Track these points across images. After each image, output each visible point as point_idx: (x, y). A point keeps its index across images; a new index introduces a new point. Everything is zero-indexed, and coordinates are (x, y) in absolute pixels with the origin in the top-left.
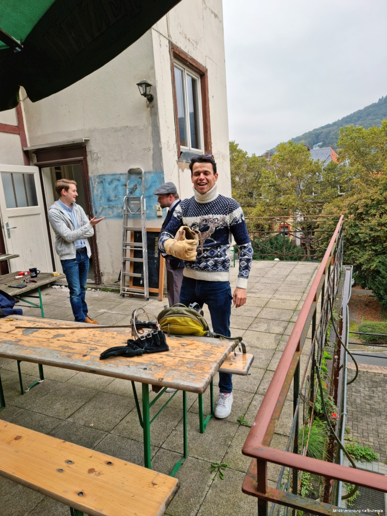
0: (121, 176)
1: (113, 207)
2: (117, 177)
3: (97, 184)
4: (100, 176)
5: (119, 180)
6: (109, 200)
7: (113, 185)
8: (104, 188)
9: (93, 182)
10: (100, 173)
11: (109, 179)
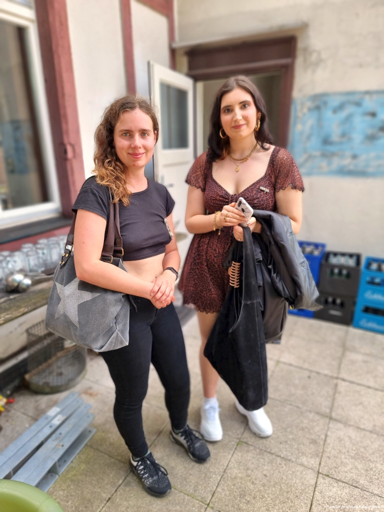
0: (367, 97)
1: (333, 154)
2: (356, 98)
3: (305, 110)
4: (315, 97)
5: (358, 104)
6: (326, 141)
7: (343, 114)
8: (320, 120)
9: (299, 107)
10: (319, 90)
11: (335, 102)
